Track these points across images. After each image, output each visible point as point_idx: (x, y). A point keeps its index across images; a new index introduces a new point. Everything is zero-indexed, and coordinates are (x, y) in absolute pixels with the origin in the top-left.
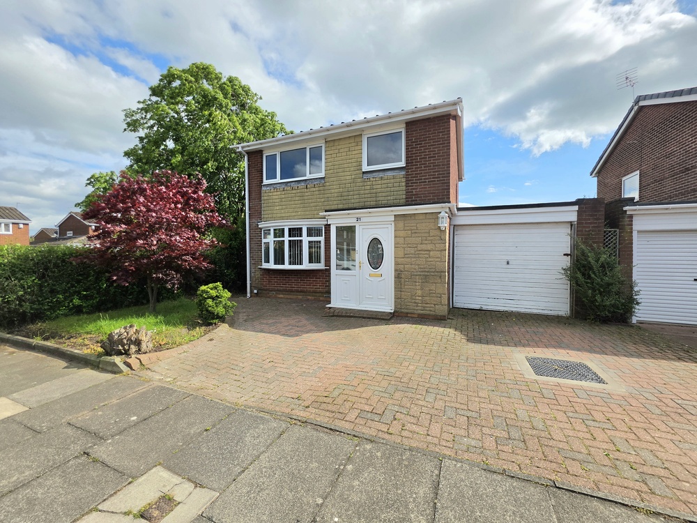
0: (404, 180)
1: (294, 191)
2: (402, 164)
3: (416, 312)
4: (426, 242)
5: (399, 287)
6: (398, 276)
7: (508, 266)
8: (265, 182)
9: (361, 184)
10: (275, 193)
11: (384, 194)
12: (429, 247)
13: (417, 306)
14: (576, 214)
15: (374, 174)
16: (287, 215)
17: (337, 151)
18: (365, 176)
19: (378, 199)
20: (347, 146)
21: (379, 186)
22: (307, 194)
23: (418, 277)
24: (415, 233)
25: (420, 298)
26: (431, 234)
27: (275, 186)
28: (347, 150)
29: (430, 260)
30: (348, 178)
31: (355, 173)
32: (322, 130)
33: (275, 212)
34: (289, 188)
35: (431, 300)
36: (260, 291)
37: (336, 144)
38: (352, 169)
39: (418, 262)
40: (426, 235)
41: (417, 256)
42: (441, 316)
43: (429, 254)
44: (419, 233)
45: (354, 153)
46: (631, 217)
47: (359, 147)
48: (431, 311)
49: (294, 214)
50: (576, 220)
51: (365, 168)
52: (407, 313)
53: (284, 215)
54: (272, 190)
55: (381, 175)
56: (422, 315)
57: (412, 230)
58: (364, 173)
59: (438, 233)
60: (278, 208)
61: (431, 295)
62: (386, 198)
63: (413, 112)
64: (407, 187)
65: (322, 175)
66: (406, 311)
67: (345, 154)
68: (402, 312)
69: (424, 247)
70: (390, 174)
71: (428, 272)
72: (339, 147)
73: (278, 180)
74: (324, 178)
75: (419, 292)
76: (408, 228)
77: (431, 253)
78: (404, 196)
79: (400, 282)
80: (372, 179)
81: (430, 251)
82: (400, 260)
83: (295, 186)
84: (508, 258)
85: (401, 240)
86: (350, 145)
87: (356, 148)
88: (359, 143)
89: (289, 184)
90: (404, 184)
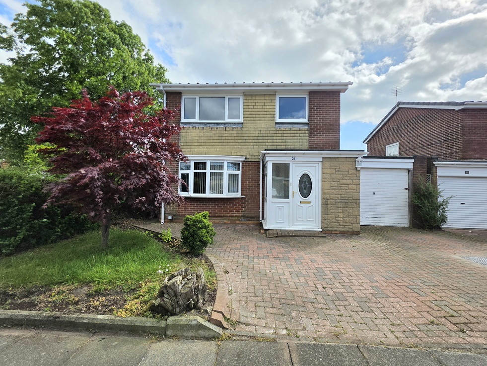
0: (307, 132)
1: (213, 132)
2: (306, 120)
3: (338, 229)
4: (346, 178)
5: (326, 211)
6: (325, 203)
7: (374, 196)
8: (183, 120)
9: (274, 132)
10: (194, 131)
11: (292, 141)
12: (349, 182)
13: (339, 225)
14: (412, 164)
15: (284, 125)
16: (205, 150)
17: (254, 104)
18: (278, 126)
19: (287, 144)
20: (263, 101)
21: (288, 135)
22: (225, 135)
23: (340, 204)
24: (338, 171)
25: (342, 219)
26: (350, 173)
27: (194, 125)
28: (263, 104)
29: (349, 191)
30: (263, 126)
31: (269, 122)
32: (244, 85)
33: (193, 147)
34: (208, 128)
35: (349, 220)
36: (174, 217)
37: (254, 98)
38: (267, 119)
39: (340, 193)
40: (346, 173)
41: (339, 188)
42: (356, 231)
43: (348, 187)
44: (341, 171)
45: (268, 107)
46: (436, 167)
47: (273, 104)
48: (349, 228)
49: (213, 150)
50: (412, 168)
51: (278, 120)
52: (332, 231)
53: (202, 150)
54: (191, 128)
55: (290, 126)
56: (343, 231)
57: (335, 169)
58: (276, 123)
59: (355, 172)
60: (196, 144)
61: (350, 216)
62: (294, 144)
63: (318, 85)
64: (309, 137)
65: (241, 120)
66: (331, 229)
67: (261, 107)
68: (327, 230)
69: (344, 181)
70: (297, 126)
71: (347, 200)
72: (256, 101)
73: (197, 120)
74: (242, 123)
75: (341, 215)
76: (333, 167)
77: (350, 186)
78: (307, 144)
79: (327, 208)
80: (282, 129)
81: (348, 184)
82: (326, 191)
83: (215, 127)
84: (375, 190)
85: (327, 176)
86: (265, 101)
87: (270, 104)
88: (273, 101)
89: (208, 125)
90: (307, 135)
